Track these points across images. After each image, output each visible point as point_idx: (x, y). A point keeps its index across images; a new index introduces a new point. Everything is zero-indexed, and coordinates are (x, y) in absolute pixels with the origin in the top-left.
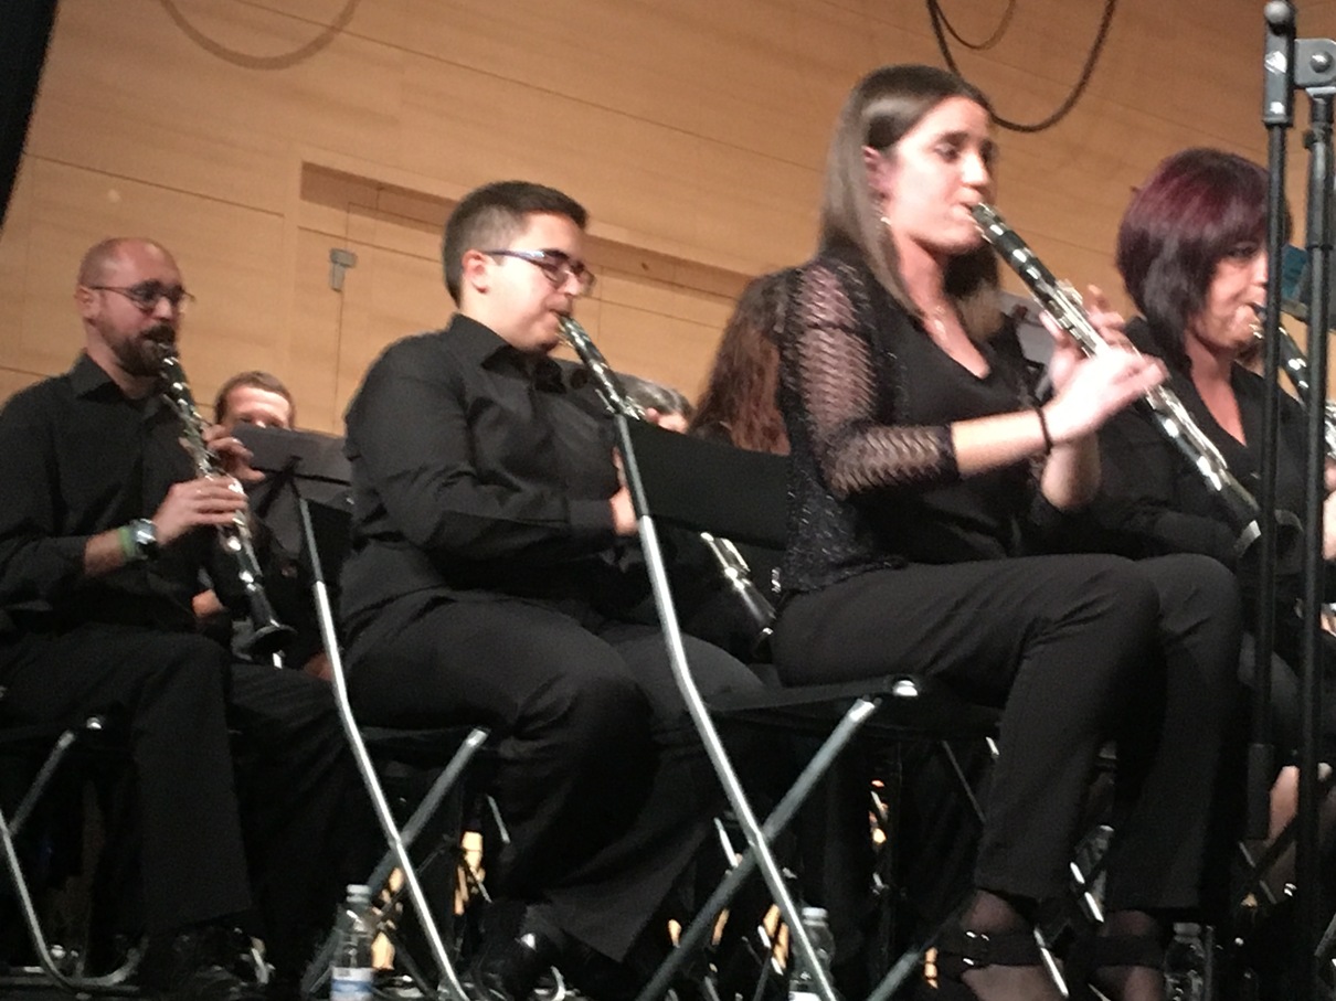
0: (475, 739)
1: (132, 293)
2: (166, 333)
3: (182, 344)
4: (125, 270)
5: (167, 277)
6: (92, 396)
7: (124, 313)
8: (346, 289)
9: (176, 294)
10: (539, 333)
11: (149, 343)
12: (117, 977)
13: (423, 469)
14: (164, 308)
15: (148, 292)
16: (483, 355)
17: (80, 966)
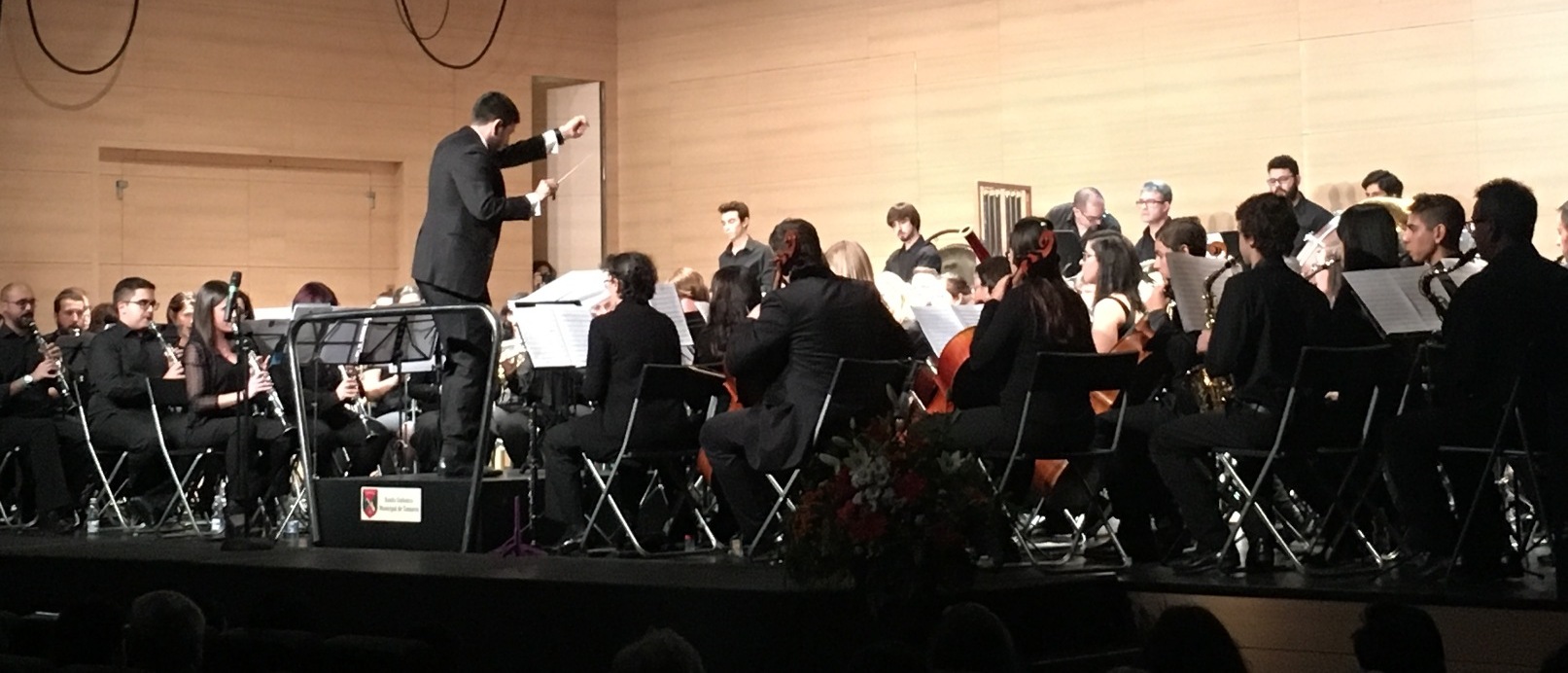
0: (125, 454)
1: (18, 303)
2: (30, 314)
3: (35, 318)
4: (16, 294)
5: (28, 296)
6: (8, 337)
7: (16, 310)
8: (125, 199)
9: (32, 301)
10: (143, 324)
11: (24, 318)
12: (32, 523)
13: (106, 374)
14: (28, 307)
15: (23, 302)
16: (125, 334)
17: (19, 520)
